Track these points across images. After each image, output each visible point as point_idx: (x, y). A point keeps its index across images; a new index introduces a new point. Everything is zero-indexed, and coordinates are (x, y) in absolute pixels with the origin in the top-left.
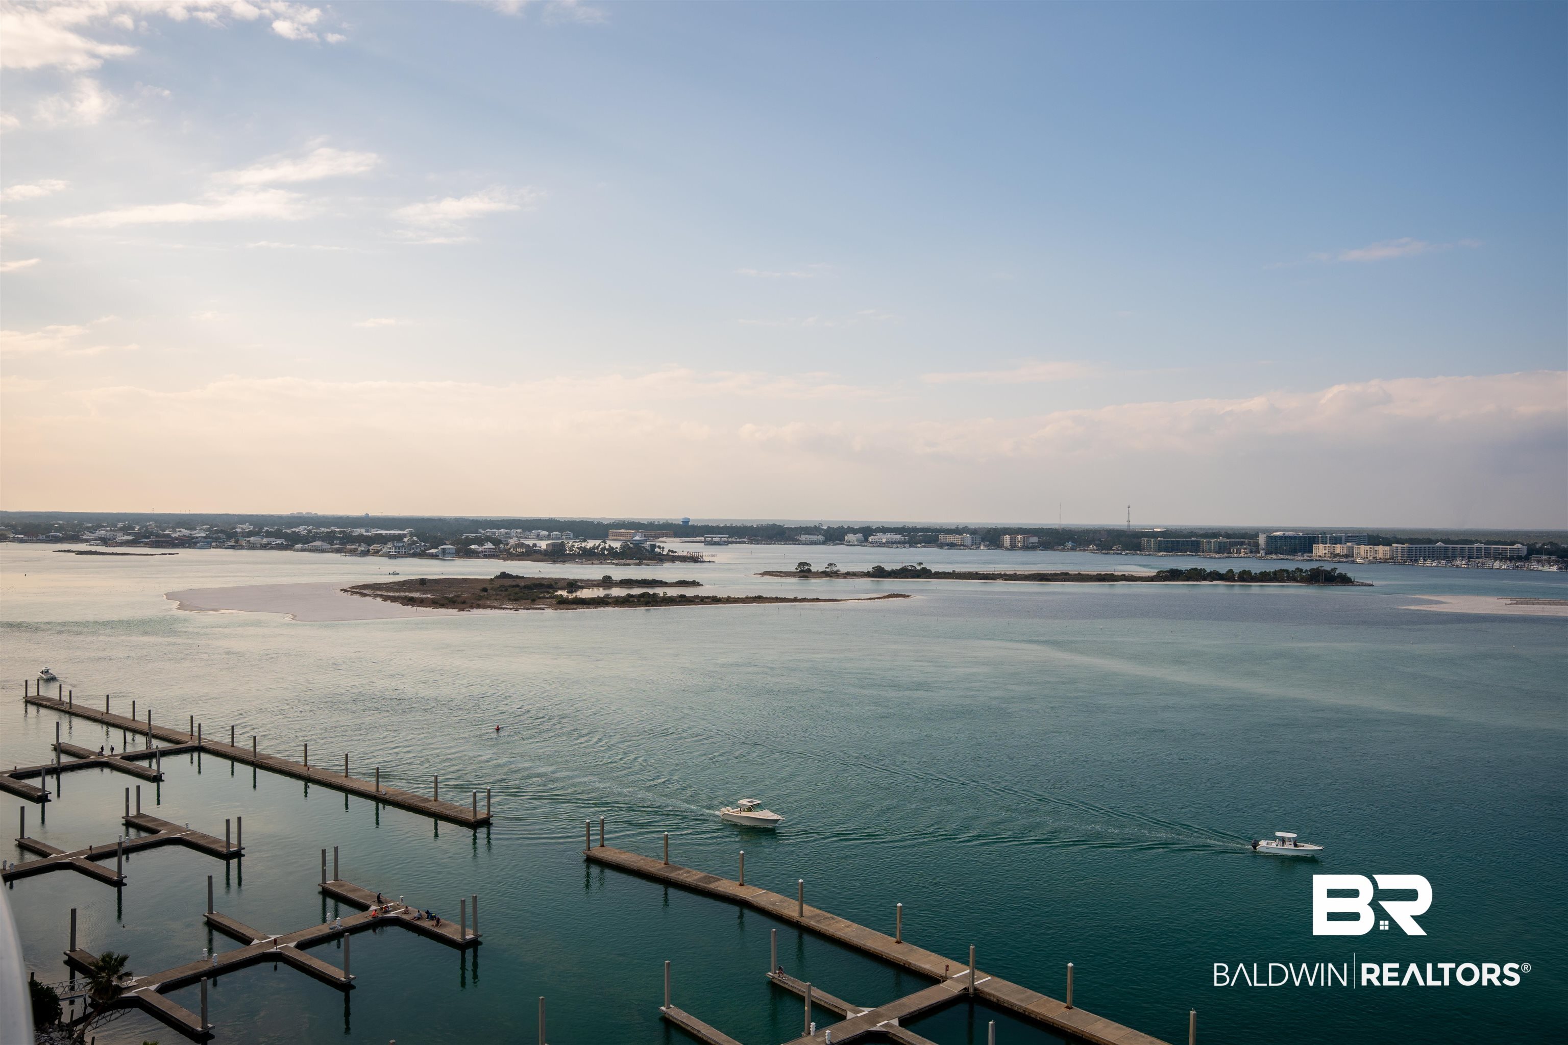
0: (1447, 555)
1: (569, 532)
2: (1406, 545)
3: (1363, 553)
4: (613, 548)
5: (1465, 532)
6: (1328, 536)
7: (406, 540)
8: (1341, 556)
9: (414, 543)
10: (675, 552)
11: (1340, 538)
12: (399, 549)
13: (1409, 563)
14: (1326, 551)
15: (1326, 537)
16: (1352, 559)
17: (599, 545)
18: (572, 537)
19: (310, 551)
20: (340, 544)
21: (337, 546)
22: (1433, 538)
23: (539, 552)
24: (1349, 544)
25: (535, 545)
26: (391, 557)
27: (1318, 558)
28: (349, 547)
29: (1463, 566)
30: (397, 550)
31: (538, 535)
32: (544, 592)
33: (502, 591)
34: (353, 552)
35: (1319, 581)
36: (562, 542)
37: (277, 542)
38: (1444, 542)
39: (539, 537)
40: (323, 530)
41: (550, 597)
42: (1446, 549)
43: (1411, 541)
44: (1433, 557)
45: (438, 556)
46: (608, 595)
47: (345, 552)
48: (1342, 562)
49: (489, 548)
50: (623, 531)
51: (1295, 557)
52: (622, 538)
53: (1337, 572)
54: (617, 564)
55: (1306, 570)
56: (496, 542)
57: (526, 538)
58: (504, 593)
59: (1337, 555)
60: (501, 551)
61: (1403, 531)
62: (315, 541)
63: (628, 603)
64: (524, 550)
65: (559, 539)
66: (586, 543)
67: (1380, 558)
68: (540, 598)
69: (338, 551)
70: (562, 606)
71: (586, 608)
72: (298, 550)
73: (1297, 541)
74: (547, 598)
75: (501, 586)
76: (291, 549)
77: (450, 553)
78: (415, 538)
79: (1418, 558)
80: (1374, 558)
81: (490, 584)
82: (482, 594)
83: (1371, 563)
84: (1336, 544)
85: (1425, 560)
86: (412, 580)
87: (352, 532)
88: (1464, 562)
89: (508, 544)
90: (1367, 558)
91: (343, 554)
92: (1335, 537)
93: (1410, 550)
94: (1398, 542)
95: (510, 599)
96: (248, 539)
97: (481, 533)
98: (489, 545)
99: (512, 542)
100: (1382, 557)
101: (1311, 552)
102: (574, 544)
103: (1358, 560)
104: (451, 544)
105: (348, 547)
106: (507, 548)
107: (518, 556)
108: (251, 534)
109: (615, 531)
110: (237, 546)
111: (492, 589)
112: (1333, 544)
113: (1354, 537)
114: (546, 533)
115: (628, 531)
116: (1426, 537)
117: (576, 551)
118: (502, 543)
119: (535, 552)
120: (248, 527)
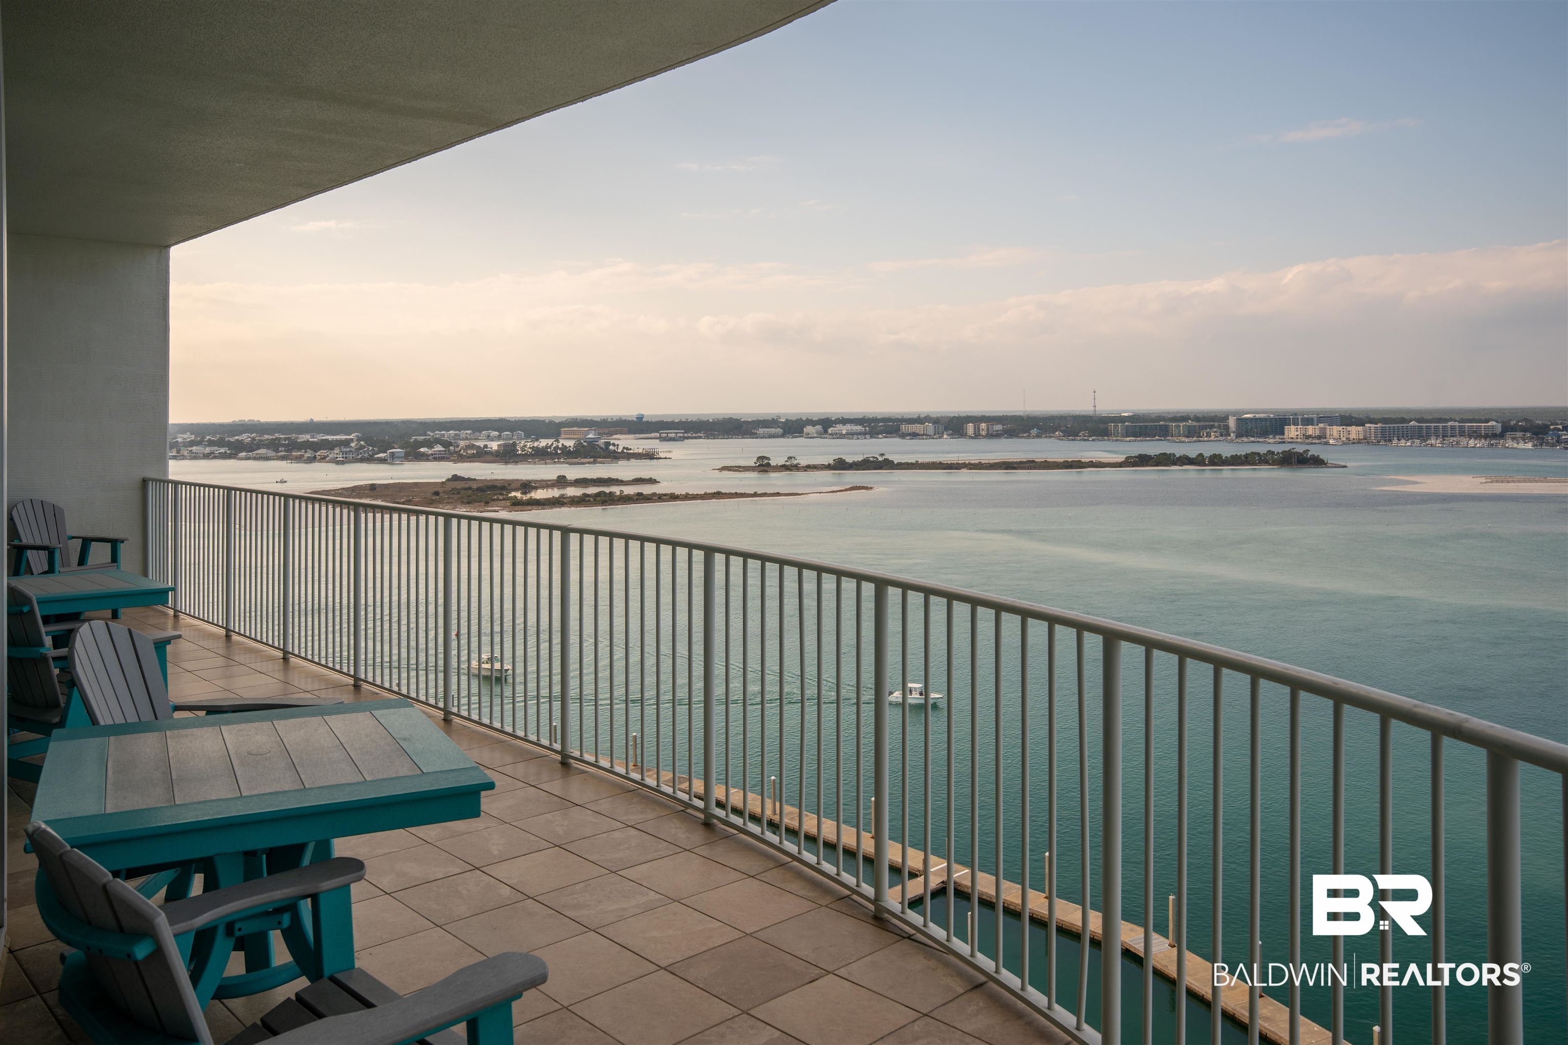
0: (1421, 435)
1: (520, 432)
2: (1379, 425)
3: (1335, 434)
4: (566, 447)
5: (1439, 411)
6: (1300, 417)
7: (353, 445)
8: (1313, 438)
9: (362, 447)
10: (630, 449)
11: (1312, 419)
12: (346, 454)
13: (1382, 443)
14: (1298, 433)
15: (1298, 418)
16: (1325, 440)
17: (552, 444)
18: (523, 436)
19: (255, 459)
20: (285, 451)
21: (283, 453)
22: (1407, 417)
23: (490, 453)
24: (1321, 425)
25: (486, 446)
26: (338, 463)
27: (1290, 440)
28: (295, 453)
29: (1437, 445)
30: (344, 456)
31: (489, 436)
32: (497, 494)
33: (454, 494)
34: (299, 459)
35: (1291, 463)
36: (514, 442)
37: (221, 451)
38: (1418, 421)
39: (489, 438)
40: (266, 437)
41: (504, 499)
42: (1420, 428)
43: (1385, 421)
44: (1407, 437)
45: (387, 460)
46: (563, 495)
47: (291, 460)
48: (1315, 443)
49: (439, 451)
50: (575, 429)
51: (1267, 440)
52: (575, 436)
53: (1310, 454)
54: (571, 464)
55: (1278, 453)
56: (446, 444)
57: (476, 439)
58: (456, 497)
59: (1308, 437)
60: (451, 454)
61: (1376, 411)
62: (260, 449)
63: (584, 503)
64: (475, 452)
65: (510, 439)
66: (538, 442)
67: (1354, 439)
68: (493, 500)
69: (283, 458)
70: (516, 508)
71: (541, 509)
72: (241, 459)
73: (1268, 423)
74: (501, 500)
75: (453, 489)
76: (235, 458)
77: (399, 457)
78: (362, 443)
79: (1392, 438)
80: (1347, 439)
81: (441, 487)
82: (434, 498)
83: (1344, 444)
84: (1307, 425)
85: (1399, 440)
86: (361, 486)
87: (297, 438)
88: (1438, 441)
89: (458, 446)
90: (1340, 439)
91: (288, 461)
92: (1307, 418)
93: (1383, 429)
94: (1371, 422)
95: (462, 502)
96: (190, 449)
97: (430, 435)
98: (439, 448)
99: (462, 443)
100: (1355, 438)
101: (1283, 434)
102: (526, 443)
103: (1331, 442)
104: (399, 448)
105: (293, 453)
106: (457, 449)
107: (468, 457)
108: (192, 443)
109: (567, 429)
110: (178, 456)
111: (444, 492)
112: (1304, 425)
113: (1326, 417)
114: (497, 433)
115: (580, 429)
116: (1399, 416)
117: (528, 452)
118: (452, 445)
119: (486, 453)
120: (189, 437)
